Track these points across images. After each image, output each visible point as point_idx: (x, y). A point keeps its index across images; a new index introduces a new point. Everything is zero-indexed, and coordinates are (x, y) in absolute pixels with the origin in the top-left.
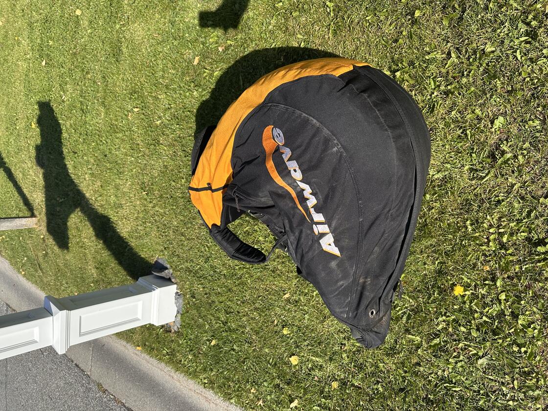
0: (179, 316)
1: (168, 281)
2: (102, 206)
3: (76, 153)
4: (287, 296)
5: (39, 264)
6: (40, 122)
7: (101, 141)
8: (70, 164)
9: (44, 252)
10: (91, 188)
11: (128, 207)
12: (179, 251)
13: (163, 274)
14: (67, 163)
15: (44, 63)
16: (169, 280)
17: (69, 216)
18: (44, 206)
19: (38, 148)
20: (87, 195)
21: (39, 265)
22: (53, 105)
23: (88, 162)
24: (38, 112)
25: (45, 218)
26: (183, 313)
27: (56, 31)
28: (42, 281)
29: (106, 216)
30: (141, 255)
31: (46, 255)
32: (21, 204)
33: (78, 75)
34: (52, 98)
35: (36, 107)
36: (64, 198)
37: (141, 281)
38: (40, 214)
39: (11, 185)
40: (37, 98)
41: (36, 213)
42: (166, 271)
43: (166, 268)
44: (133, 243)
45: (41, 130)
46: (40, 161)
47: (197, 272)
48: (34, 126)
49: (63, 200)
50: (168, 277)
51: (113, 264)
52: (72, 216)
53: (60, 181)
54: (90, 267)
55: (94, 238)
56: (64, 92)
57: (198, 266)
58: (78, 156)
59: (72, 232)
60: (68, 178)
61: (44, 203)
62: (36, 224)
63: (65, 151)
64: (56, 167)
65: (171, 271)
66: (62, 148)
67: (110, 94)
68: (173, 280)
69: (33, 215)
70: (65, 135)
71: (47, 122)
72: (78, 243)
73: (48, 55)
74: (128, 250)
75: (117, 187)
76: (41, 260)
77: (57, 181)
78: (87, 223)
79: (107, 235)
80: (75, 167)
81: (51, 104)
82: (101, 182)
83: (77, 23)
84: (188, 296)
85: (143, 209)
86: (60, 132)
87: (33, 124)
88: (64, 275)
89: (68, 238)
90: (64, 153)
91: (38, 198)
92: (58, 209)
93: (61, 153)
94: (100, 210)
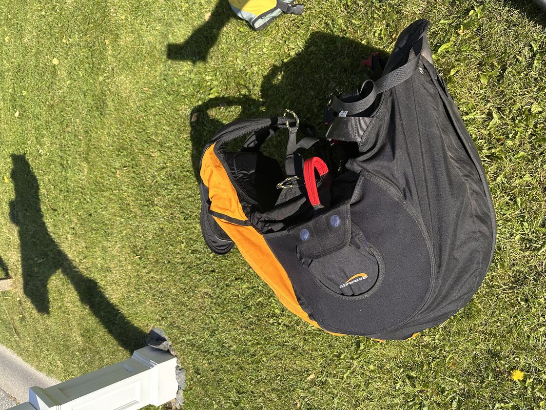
0: (181, 392)
1: (167, 355)
2: (87, 269)
3: (56, 210)
4: (312, 377)
5: (14, 328)
6: (14, 176)
7: (85, 199)
8: (49, 222)
9: (21, 316)
10: (74, 249)
11: (117, 272)
12: (179, 322)
13: (161, 347)
14: (45, 221)
15: (17, 114)
16: (168, 352)
17: (50, 277)
18: (20, 266)
19: (12, 205)
20: (70, 256)
21: (15, 330)
22: (28, 159)
23: (70, 221)
24: (11, 166)
25: (21, 280)
26: (186, 390)
27: (30, 81)
28: (18, 346)
29: (93, 280)
30: (134, 325)
31: (23, 319)
33: (56, 128)
34: (27, 151)
35: (9, 160)
36: (43, 259)
37: (137, 356)
38: (16, 275)
40: (11, 151)
41: (11, 273)
42: (165, 343)
43: (164, 340)
44: (125, 310)
45: (16, 186)
46: (14, 217)
47: (200, 347)
48: (6, 180)
49: (42, 260)
50: (166, 349)
51: (101, 332)
52: (53, 278)
53: (38, 240)
54: (74, 334)
55: (79, 303)
56: (40, 145)
57: (203, 340)
58: (58, 214)
59: (52, 296)
60: (47, 237)
61: (20, 263)
62: (12, 286)
63: (43, 208)
64: (33, 225)
65: (170, 343)
66: (40, 205)
67: (95, 149)
68: (172, 353)
69: (8, 277)
70: (42, 191)
71: (22, 176)
72: (60, 307)
73: (21, 107)
74: (119, 318)
75: (104, 249)
76: (17, 324)
77: (35, 240)
78: (70, 286)
79: (95, 301)
80: (55, 226)
81: (27, 158)
82: (85, 242)
83: (54, 73)
84: (190, 371)
85: (135, 274)
86: (37, 188)
87: (5, 178)
88: (43, 341)
89: (48, 302)
90: (43, 210)
91: (13, 257)
92: (36, 270)
93: (40, 210)
94: (85, 273)
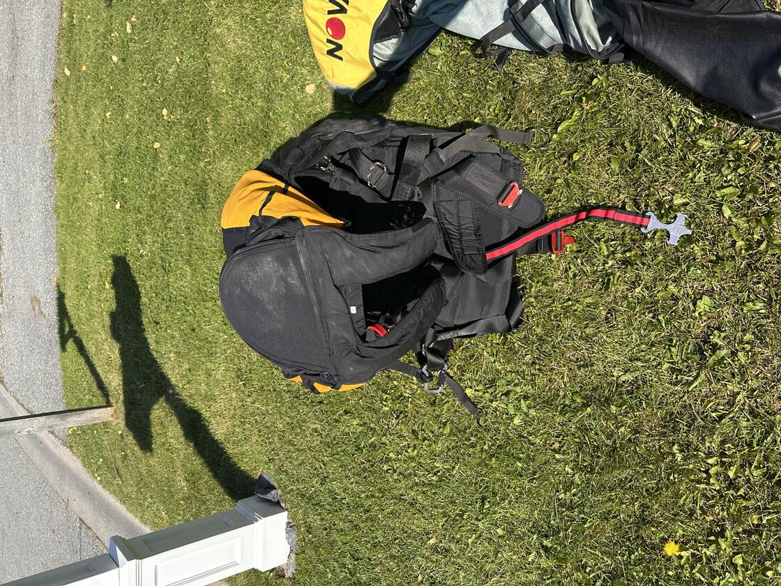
0: (293, 556)
1: (276, 506)
2: (191, 396)
3: (158, 323)
4: (432, 541)
5: (117, 469)
6: (115, 281)
7: (187, 310)
8: (151, 338)
9: (123, 453)
10: (177, 371)
11: (222, 400)
12: (288, 466)
13: (269, 496)
14: (147, 336)
15: (118, 206)
16: (278, 503)
17: (153, 406)
18: (121, 392)
19: (113, 316)
20: (173, 380)
21: (118, 471)
22: (129, 261)
23: (173, 337)
24: (112, 268)
25: (123, 409)
26: (299, 552)
27: (131, 166)
28: (121, 491)
29: (197, 410)
30: (240, 467)
31: (125, 457)
32: (95, 388)
33: (158, 223)
34: (128, 250)
35: (110, 262)
36: (145, 383)
37: (240, 506)
38: (117, 402)
39: (82, 360)
40: (111, 251)
41: (112, 400)
42: (273, 492)
43: (273, 488)
44: (230, 450)
45: (117, 293)
46: (116, 333)
47: (310, 498)
48: (107, 286)
49: (143, 385)
50: (276, 500)
51: (206, 477)
52: (156, 407)
53: (140, 359)
54: (179, 478)
55: (182, 439)
56: (142, 243)
57: (313, 489)
58: (161, 328)
59: (156, 429)
60: (149, 356)
61: (121, 387)
62: (112, 416)
63: (145, 320)
64: (135, 341)
65: (280, 492)
66: (141, 317)
67: (197, 250)
68: (283, 505)
69: (109, 405)
70: (144, 300)
71: (123, 281)
72: (164, 444)
73: (123, 197)
74: (224, 459)
75: (209, 373)
76: (119, 463)
77: (137, 360)
78: (174, 418)
79: (199, 437)
80: (157, 342)
81: (128, 259)
82: (189, 364)
83: (155, 157)
84: (302, 529)
85: (240, 404)
86: (138, 296)
87: (106, 283)
88: (146, 486)
89: (152, 437)
90: (144, 323)
91: (114, 381)
92: (138, 396)
93: (141, 323)
94: (189, 402)
